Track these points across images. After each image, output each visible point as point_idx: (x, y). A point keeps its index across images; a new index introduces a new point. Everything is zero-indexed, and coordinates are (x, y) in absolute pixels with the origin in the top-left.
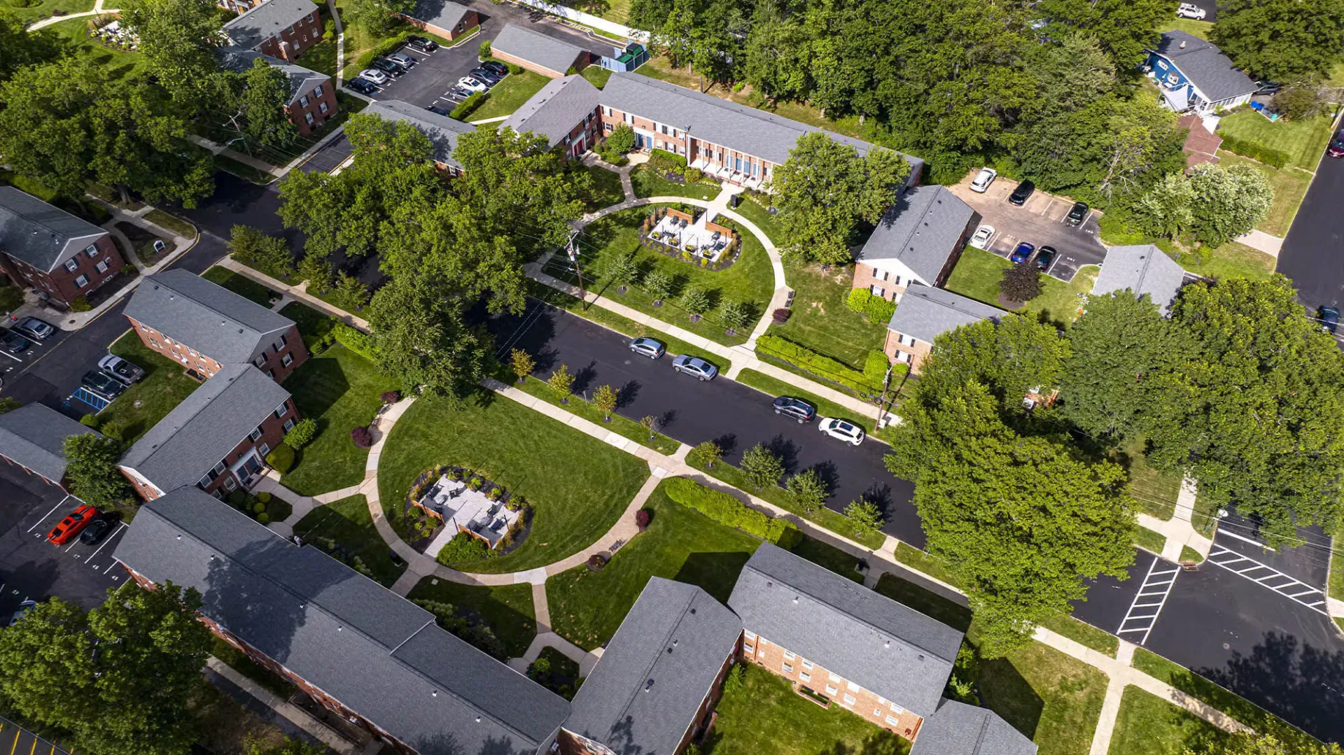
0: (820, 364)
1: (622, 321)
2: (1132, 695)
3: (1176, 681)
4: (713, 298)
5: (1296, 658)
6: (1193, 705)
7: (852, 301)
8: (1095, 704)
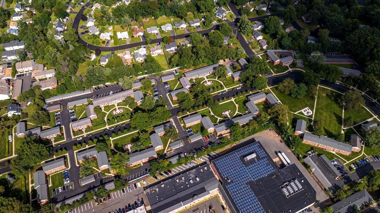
0: (232, 85)
1: (215, 94)
2: (270, 88)
3: (271, 86)
4: (217, 87)
5: (274, 80)
6: (273, 86)
7: (228, 79)
8: (270, 91)
